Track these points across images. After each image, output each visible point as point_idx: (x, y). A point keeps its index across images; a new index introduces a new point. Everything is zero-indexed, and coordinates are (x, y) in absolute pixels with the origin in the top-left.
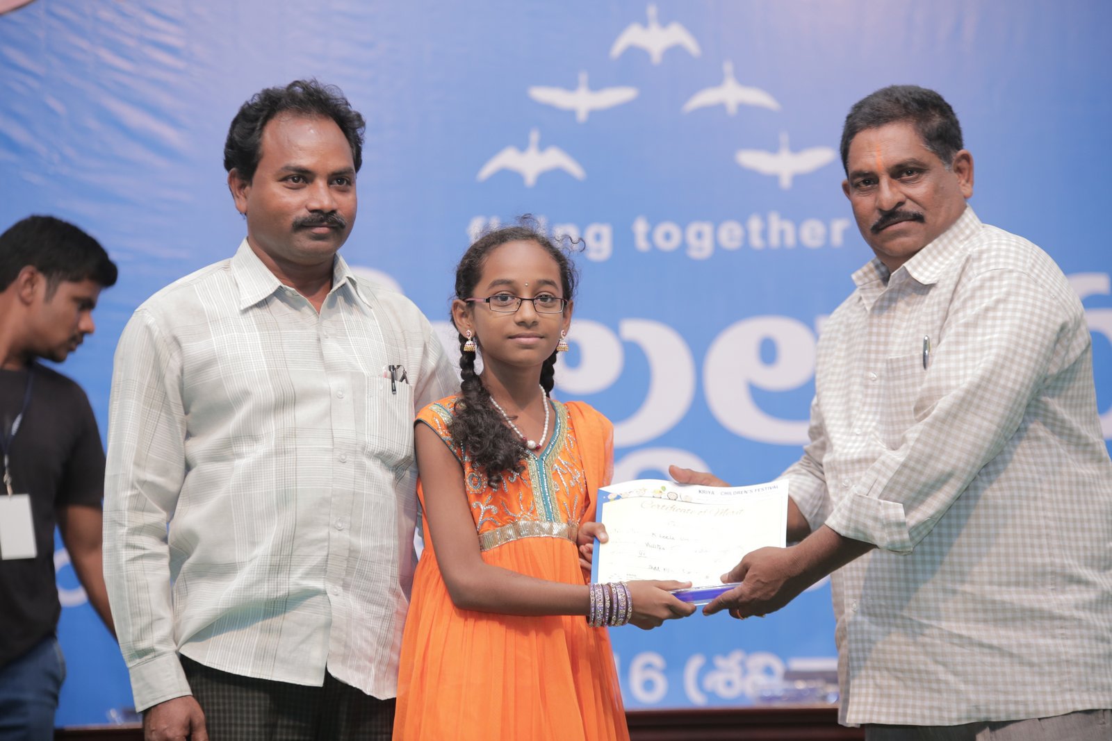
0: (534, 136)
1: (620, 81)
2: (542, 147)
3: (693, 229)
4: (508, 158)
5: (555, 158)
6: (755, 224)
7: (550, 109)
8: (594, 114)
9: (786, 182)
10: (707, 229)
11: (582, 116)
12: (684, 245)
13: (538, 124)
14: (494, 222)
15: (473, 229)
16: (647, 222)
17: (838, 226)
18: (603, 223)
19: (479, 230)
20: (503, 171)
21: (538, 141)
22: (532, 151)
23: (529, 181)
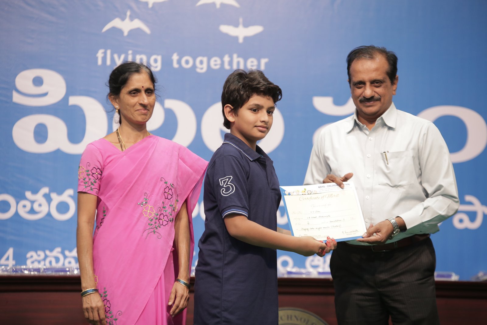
0: (128, 13)
2: (132, 19)
3: (198, 59)
4: (117, 23)
5: (137, 24)
6: (226, 59)
8: (154, 4)
9: (241, 40)
10: (205, 59)
11: (150, 5)
12: (194, 66)
13: (130, 8)
14: (109, 52)
15: (100, 54)
16: (178, 55)
17: (264, 61)
18: (158, 55)
19: (102, 55)
20: (114, 29)
21: (130, 16)
22: (127, 20)
23: (126, 34)
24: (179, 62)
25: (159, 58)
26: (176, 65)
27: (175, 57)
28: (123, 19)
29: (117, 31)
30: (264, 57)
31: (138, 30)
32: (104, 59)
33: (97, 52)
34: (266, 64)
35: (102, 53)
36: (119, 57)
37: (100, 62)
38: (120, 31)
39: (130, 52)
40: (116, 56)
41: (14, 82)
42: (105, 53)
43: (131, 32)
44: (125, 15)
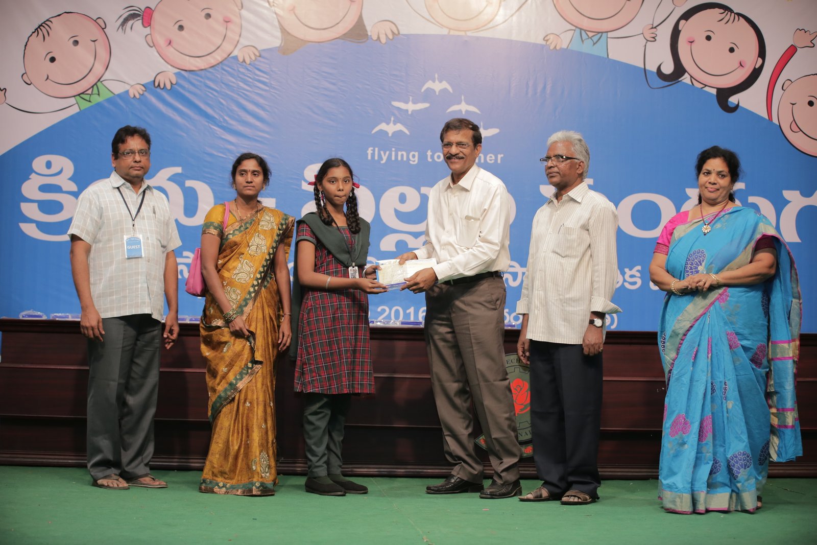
0: (392, 119)
1: (424, 101)
2: (395, 124)
4: (383, 126)
5: (399, 127)
7: (399, 109)
8: (413, 111)
11: (410, 113)
13: (394, 115)
14: (377, 149)
15: (370, 151)
16: (431, 152)
17: (500, 156)
18: (415, 151)
19: (372, 152)
20: (381, 131)
21: (394, 121)
22: (391, 124)
23: (390, 135)
24: (432, 157)
25: (416, 154)
26: (430, 160)
27: (429, 153)
28: (388, 124)
29: (383, 133)
30: (501, 154)
31: (401, 131)
32: (373, 155)
33: (368, 150)
34: (501, 158)
35: (372, 150)
36: (385, 154)
37: (369, 157)
38: (386, 133)
39: (393, 149)
40: (382, 153)
41: (303, 173)
42: (374, 151)
43: (394, 133)
44: (391, 120)
